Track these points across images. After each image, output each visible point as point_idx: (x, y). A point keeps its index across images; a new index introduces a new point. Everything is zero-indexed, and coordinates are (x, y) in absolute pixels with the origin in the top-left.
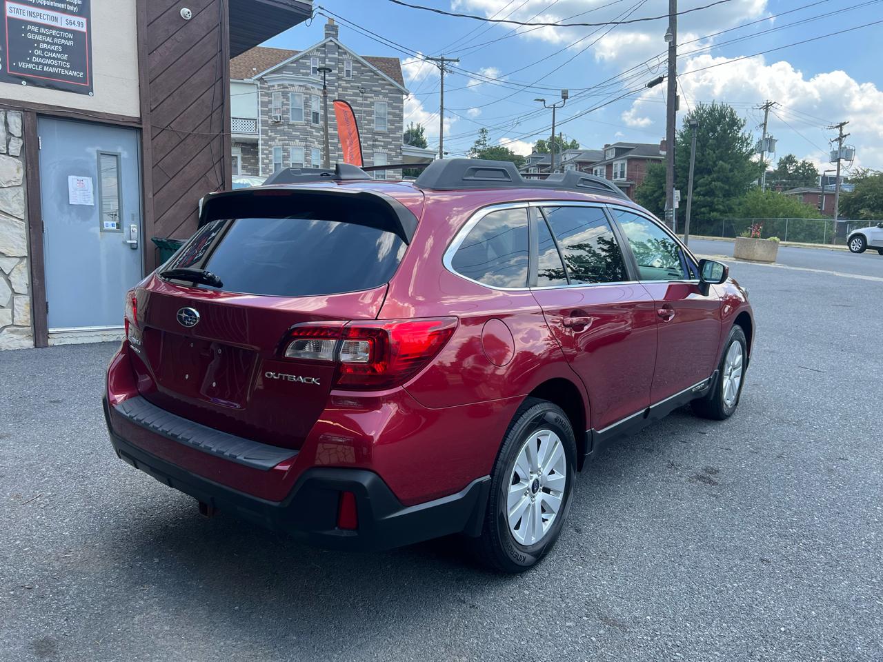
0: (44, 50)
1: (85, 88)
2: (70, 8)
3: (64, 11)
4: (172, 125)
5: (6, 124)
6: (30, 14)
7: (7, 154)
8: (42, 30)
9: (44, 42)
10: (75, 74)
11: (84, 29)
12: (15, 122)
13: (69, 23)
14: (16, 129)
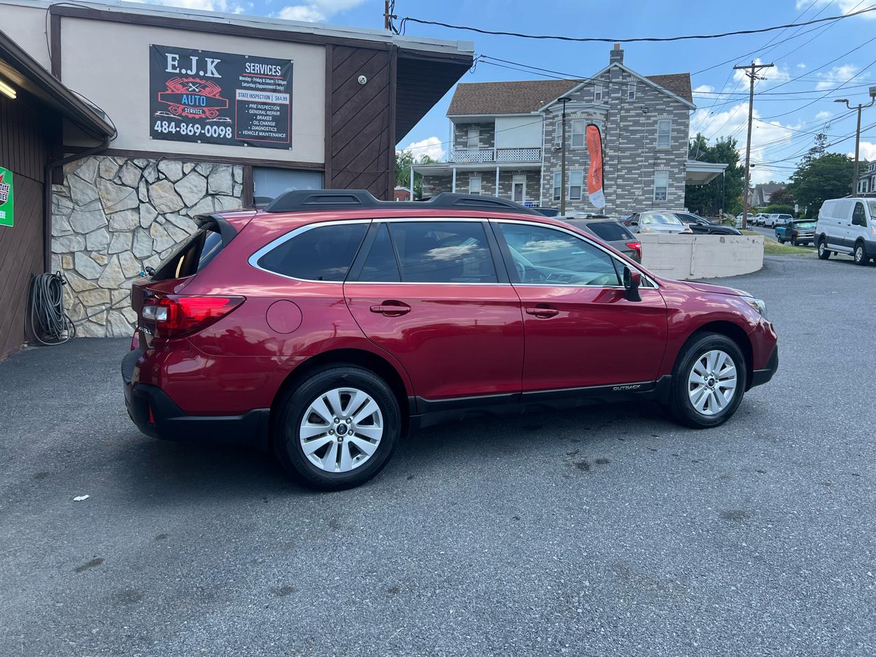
0: (260, 120)
1: (286, 144)
2: (278, 88)
3: (275, 91)
4: (348, 167)
5: (233, 175)
6: (251, 96)
7: (233, 196)
8: (259, 106)
9: (260, 115)
10: (280, 135)
11: (288, 102)
12: (239, 172)
13: (278, 99)
14: (239, 179)
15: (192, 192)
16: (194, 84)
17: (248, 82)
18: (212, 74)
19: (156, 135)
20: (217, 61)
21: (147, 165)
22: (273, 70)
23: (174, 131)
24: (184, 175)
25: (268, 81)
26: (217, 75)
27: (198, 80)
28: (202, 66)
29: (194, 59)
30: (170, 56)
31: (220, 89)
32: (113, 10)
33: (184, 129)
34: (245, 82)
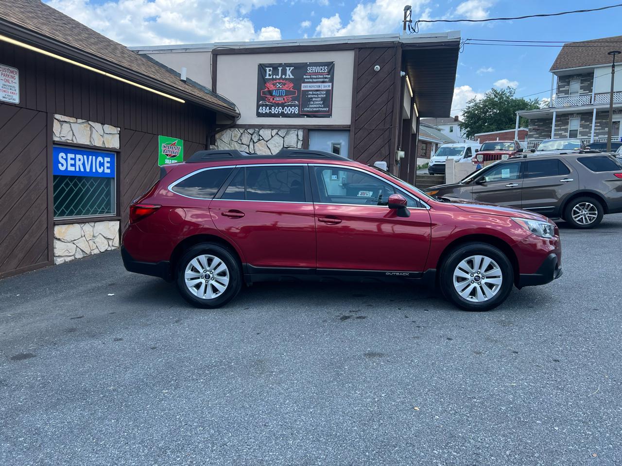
0: (314, 101)
1: (328, 115)
2: (325, 80)
3: (323, 82)
4: (365, 126)
5: (297, 135)
6: (310, 87)
8: (314, 93)
9: (314, 98)
10: (325, 109)
11: (330, 88)
12: (301, 133)
13: (325, 87)
14: (301, 138)
15: (275, 147)
16: (279, 83)
17: (308, 79)
18: (289, 76)
19: (259, 115)
20: (292, 68)
21: (254, 132)
22: (323, 69)
23: (268, 112)
24: (272, 137)
25: (320, 76)
26: (292, 77)
27: (281, 81)
28: (284, 72)
29: (280, 69)
30: (268, 69)
31: (293, 85)
32: (241, 47)
33: (274, 111)
34: (307, 78)
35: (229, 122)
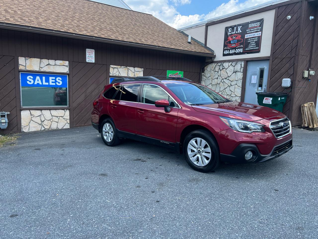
0: (251, 44)
1: (258, 51)
2: (258, 30)
3: (257, 32)
4: (279, 56)
5: (241, 65)
6: (249, 36)
7: (240, 72)
8: (251, 39)
9: (251, 42)
10: (257, 48)
11: (260, 35)
12: (243, 63)
13: (257, 34)
14: (243, 66)
15: (230, 72)
16: (234, 36)
17: (249, 31)
18: (239, 31)
19: (224, 55)
20: (241, 27)
21: (221, 64)
22: (257, 24)
23: (228, 53)
24: (229, 66)
25: (255, 29)
26: (241, 31)
27: (235, 35)
28: (237, 30)
29: (235, 28)
30: (229, 29)
31: (241, 36)
32: (218, 20)
33: (231, 52)
34: (248, 31)
35: (210, 61)
